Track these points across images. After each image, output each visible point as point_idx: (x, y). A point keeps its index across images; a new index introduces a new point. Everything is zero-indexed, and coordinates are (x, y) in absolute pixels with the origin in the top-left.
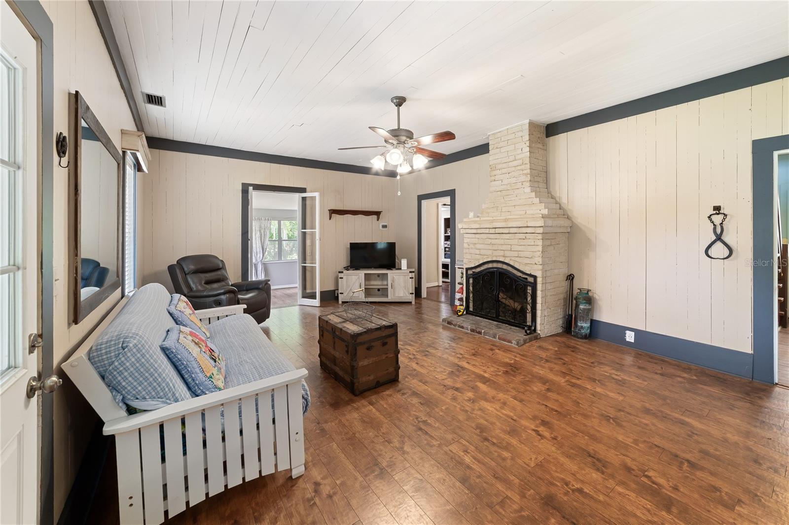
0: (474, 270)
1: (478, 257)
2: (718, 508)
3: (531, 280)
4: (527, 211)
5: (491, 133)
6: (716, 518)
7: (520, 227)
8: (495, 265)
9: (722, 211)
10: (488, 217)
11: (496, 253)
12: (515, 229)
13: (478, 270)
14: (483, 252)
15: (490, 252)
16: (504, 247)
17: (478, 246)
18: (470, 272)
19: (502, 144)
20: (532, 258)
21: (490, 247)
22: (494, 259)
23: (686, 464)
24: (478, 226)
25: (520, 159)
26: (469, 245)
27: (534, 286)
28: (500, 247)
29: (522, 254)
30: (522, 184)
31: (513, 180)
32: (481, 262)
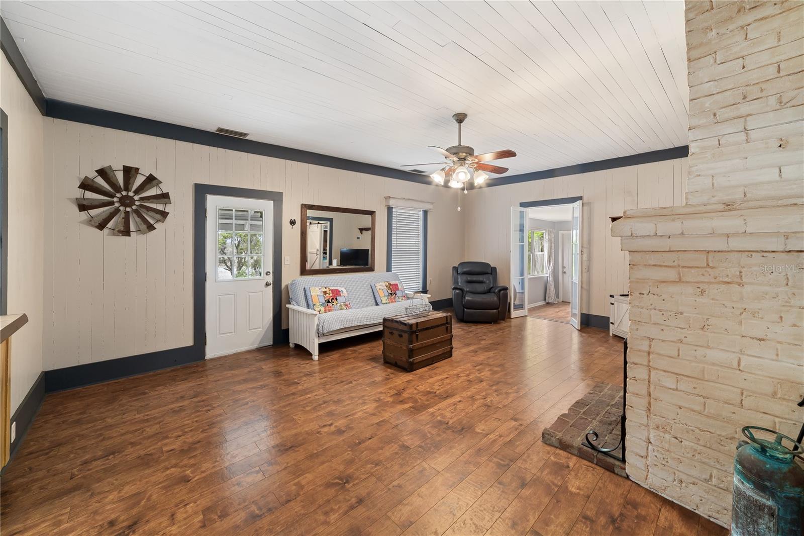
2: (210, 501)
6: (206, 494)
23: (257, 512)
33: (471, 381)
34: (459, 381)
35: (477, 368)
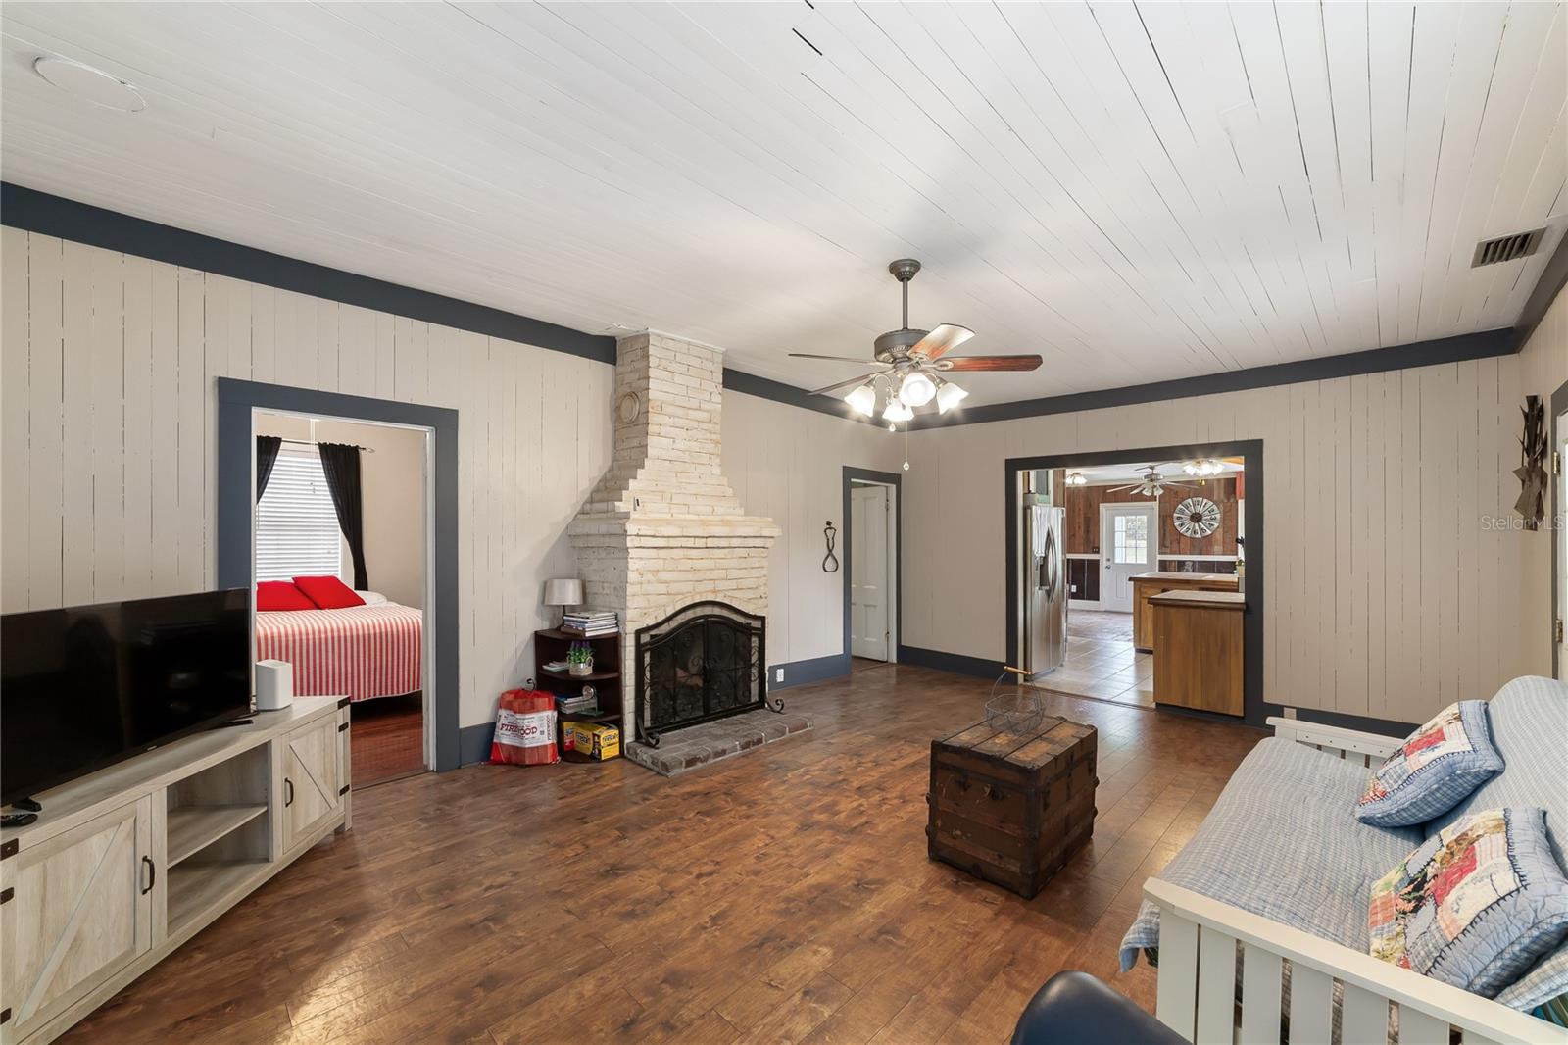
0: (653, 633)
1: (664, 599)
3: (757, 624)
4: (716, 508)
5: (658, 332)
7: (745, 537)
8: (699, 611)
9: (832, 526)
10: (688, 513)
11: (701, 587)
12: (739, 540)
13: (665, 629)
14: (674, 588)
15: (688, 587)
16: (715, 574)
17: (664, 576)
18: (645, 638)
19: (674, 367)
20: (756, 588)
21: (690, 576)
22: (697, 599)
24: (676, 532)
25: (707, 411)
26: (641, 575)
27: (761, 635)
28: (708, 575)
29: (744, 584)
30: (710, 458)
31: (695, 446)
32: (670, 612)
33: (878, 789)
34: (899, 788)
35: (863, 820)
